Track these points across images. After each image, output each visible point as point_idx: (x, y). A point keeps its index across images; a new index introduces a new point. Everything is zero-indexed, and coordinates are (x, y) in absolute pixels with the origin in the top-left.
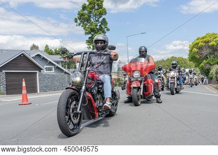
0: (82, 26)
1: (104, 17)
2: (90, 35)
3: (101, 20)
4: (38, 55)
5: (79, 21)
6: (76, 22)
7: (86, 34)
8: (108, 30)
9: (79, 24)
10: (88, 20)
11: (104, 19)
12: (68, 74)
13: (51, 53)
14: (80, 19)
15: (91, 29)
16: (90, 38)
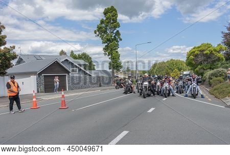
0: (100, 37)
1: (117, 29)
2: (106, 44)
3: (115, 31)
4: (67, 60)
5: (97, 33)
6: (95, 33)
7: (103, 43)
8: (121, 40)
9: (98, 35)
10: (105, 32)
11: (118, 31)
12: (90, 75)
13: (75, 57)
14: (98, 31)
15: (107, 39)
16: (106, 46)
